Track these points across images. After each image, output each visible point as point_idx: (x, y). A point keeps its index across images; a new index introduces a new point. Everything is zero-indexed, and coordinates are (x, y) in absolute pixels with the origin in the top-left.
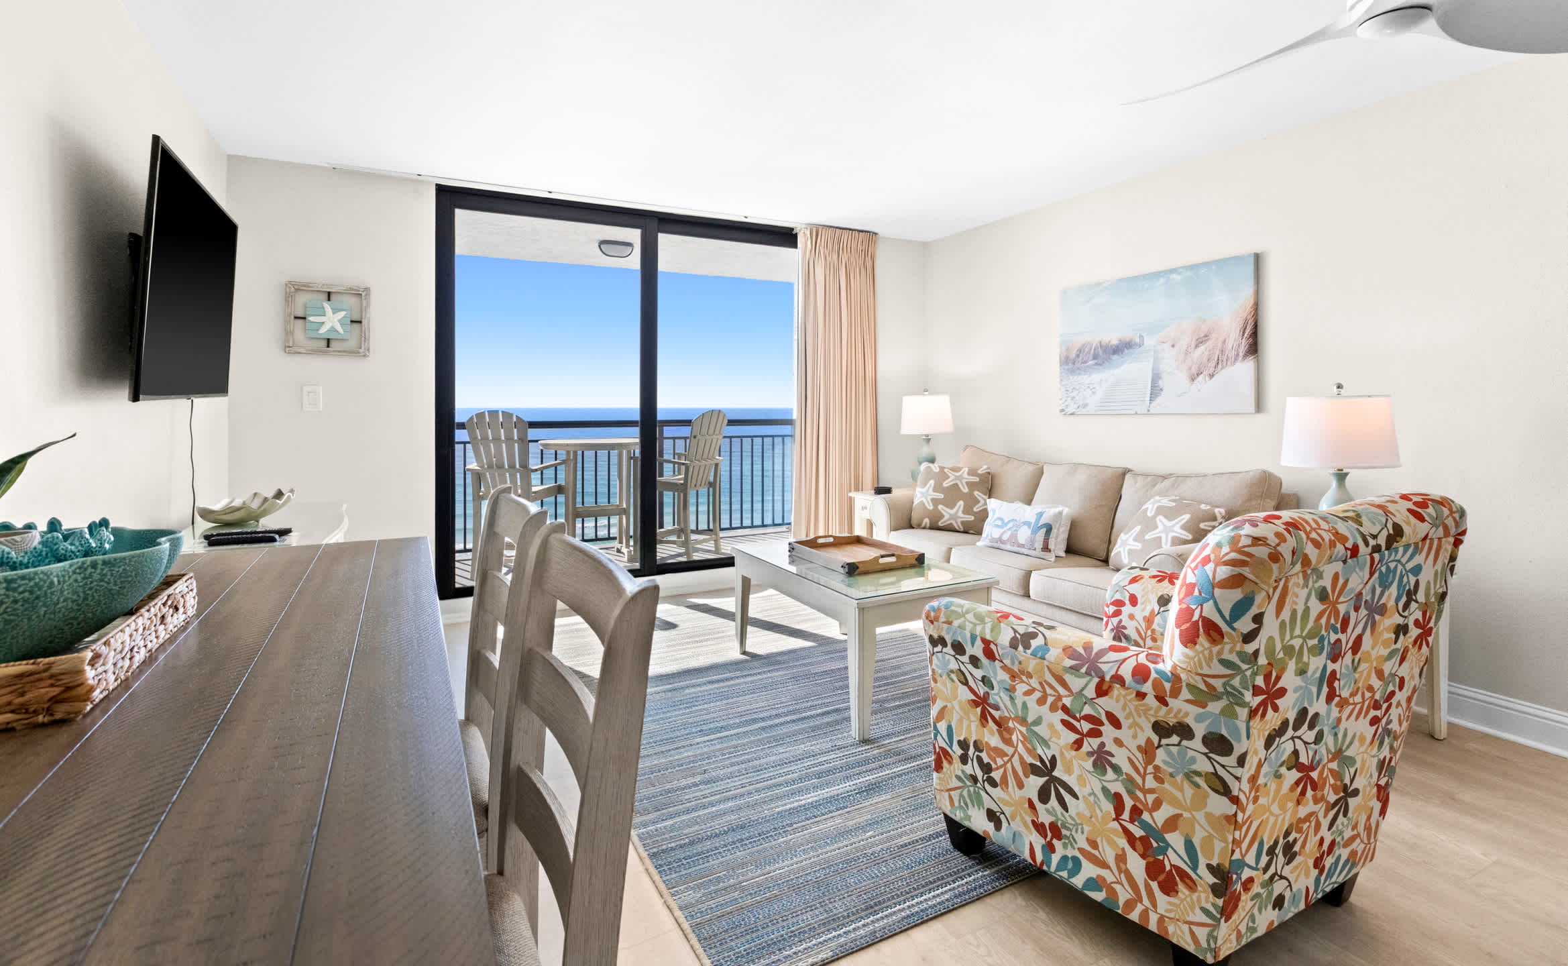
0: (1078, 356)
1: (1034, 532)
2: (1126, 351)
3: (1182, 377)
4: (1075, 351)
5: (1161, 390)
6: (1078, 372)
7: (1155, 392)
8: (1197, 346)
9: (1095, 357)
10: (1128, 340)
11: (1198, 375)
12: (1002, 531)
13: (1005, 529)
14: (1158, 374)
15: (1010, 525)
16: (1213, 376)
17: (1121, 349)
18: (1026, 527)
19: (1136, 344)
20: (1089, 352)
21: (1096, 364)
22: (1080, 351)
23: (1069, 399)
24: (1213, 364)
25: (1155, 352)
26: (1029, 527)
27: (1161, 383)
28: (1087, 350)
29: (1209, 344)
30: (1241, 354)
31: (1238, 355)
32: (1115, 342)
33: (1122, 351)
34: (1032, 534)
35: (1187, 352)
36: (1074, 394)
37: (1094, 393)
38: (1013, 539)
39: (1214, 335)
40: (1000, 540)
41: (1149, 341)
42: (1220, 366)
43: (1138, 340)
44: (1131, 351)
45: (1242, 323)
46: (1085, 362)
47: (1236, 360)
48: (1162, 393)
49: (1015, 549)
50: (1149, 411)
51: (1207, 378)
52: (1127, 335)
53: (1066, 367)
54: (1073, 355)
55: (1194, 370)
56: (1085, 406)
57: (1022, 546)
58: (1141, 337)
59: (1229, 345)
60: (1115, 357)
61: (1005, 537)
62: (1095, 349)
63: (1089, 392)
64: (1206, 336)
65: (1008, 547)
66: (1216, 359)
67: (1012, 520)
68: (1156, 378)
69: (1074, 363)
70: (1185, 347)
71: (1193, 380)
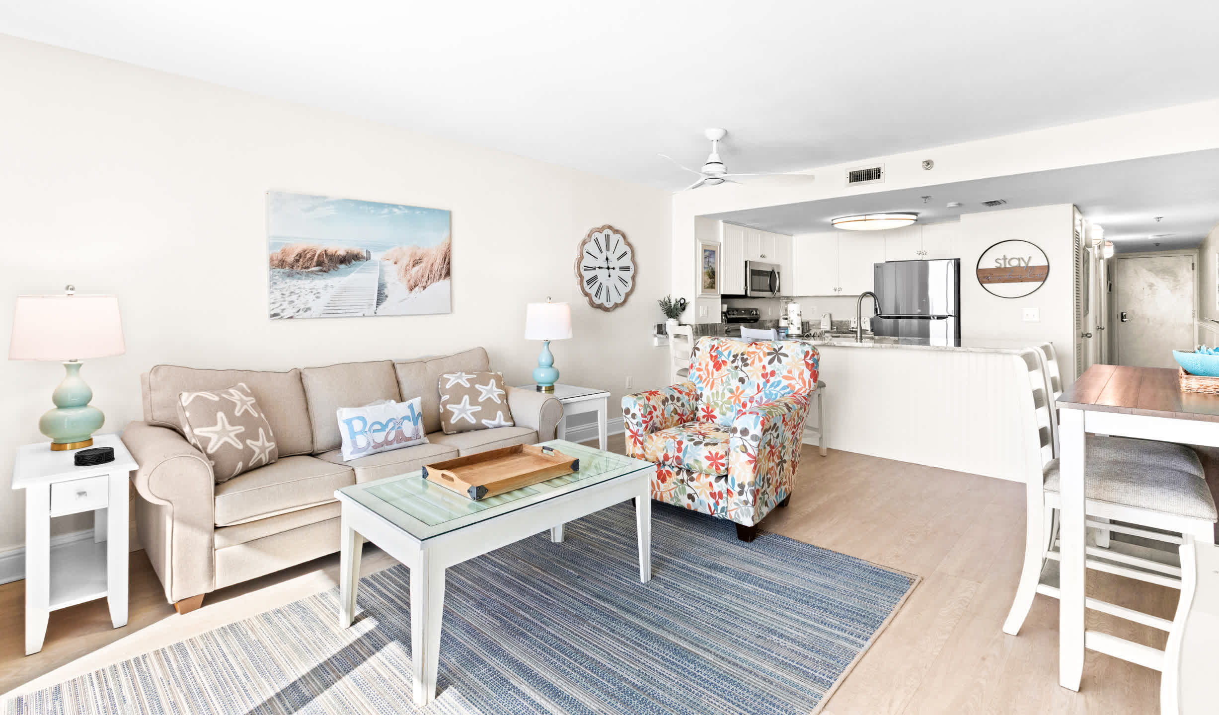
0: (298, 261)
1: (415, 424)
2: (353, 262)
3: (403, 287)
4: (293, 256)
5: (387, 296)
6: (299, 276)
7: (381, 297)
8: (414, 266)
9: (320, 263)
10: (355, 252)
11: (415, 287)
12: (385, 433)
13: (387, 430)
14: (383, 284)
15: (391, 425)
16: (425, 288)
17: (349, 259)
18: (406, 421)
19: (363, 257)
20: (311, 259)
21: (321, 271)
22: (300, 256)
23: (287, 303)
24: (424, 280)
25: (381, 266)
26: (410, 421)
27: (386, 291)
28: (308, 256)
29: (423, 265)
30: (443, 275)
31: (441, 275)
32: (342, 252)
33: (350, 262)
34: (414, 425)
35: (406, 270)
36: (294, 297)
37: (318, 297)
38: (400, 437)
39: (425, 260)
40: (387, 442)
41: (374, 257)
42: (430, 281)
43: (365, 255)
44: (358, 262)
45: (444, 253)
46: (308, 268)
47: (440, 278)
48: (388, 299)
49: (404, 444)
50: (375, 313)
51: (422, 289)
52: (355, 249)
53: (283, 270)
54: (290, 259)
55: (412, 283)
56: (308, 309)
57: (409, 439)
58: (368, 252)
59: (436, 267)
60: (342, 266)
61: (391, 437)
62: (319, 256)
63: (312, 297)
64: (420, 259)
65: (395, 445)
66: (427, 276)
67: (391, 420)
68: (381, 287)
69: (292, 267)
70: (404, 266)
71: (411, 290)
